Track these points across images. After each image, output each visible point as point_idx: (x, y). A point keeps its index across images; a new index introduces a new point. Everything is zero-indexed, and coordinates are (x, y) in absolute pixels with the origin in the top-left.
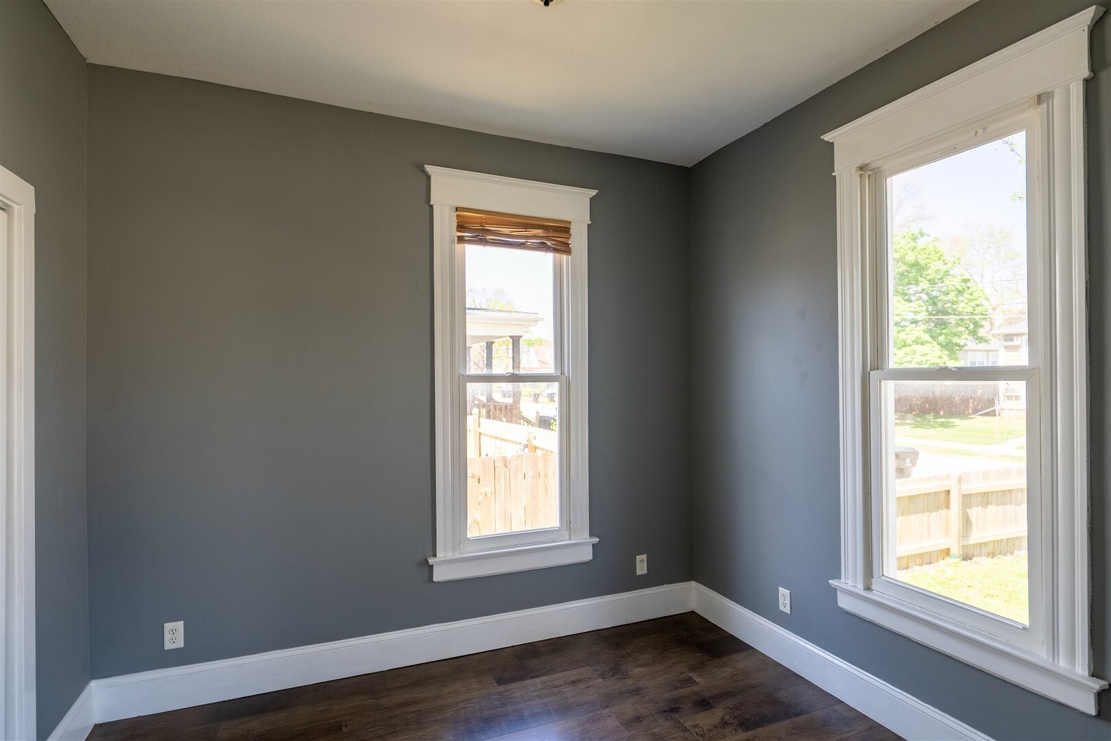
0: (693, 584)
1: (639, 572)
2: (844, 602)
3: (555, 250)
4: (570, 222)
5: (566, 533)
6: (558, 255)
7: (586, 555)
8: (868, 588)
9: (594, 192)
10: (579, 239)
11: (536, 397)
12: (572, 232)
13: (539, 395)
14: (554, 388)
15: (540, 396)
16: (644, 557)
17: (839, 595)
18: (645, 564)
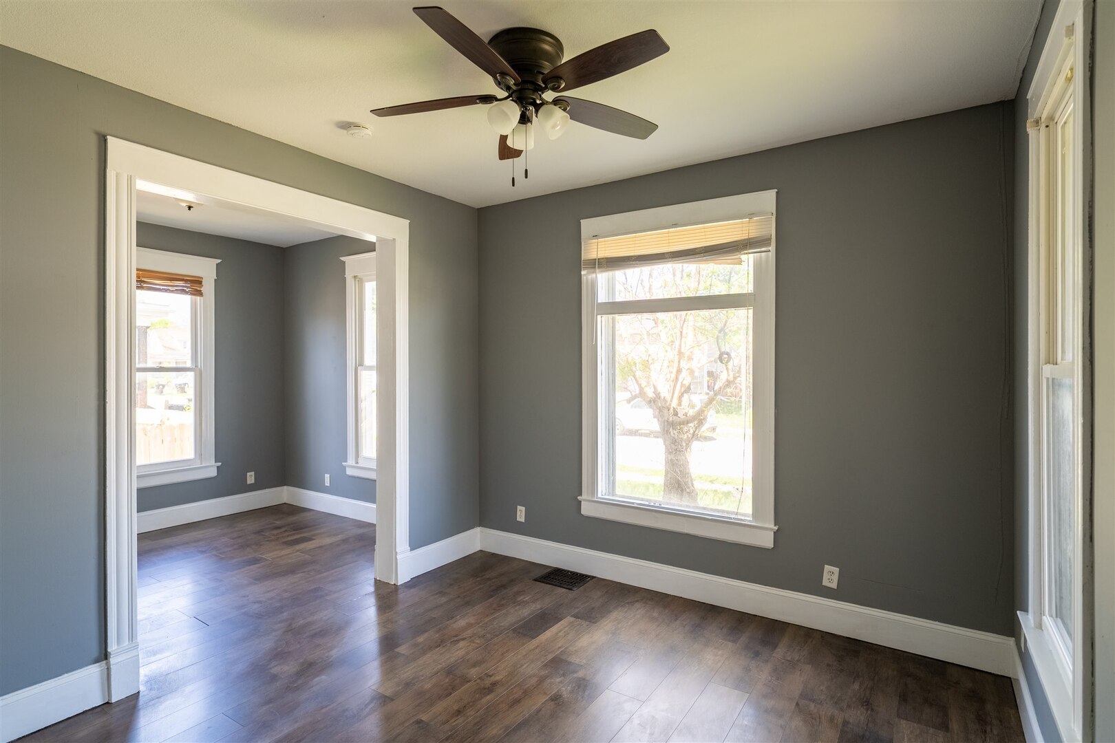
0: (285, 487)
1: (249, 482)
2: (349, 472)
3: (192, 294)
4: (202, 278)
5: (199, 461)
6: (194, 297)
7: (213, 473)
8: (357, 463)
9: (219, 261)
10: (209, 288)
11: (161, 388)
12: (203, 283)
13: (164, 386)
14: (191, 375)
15: (166, 388)
16: (253, 473)
17: (347, 468)
18: (253, 478)
